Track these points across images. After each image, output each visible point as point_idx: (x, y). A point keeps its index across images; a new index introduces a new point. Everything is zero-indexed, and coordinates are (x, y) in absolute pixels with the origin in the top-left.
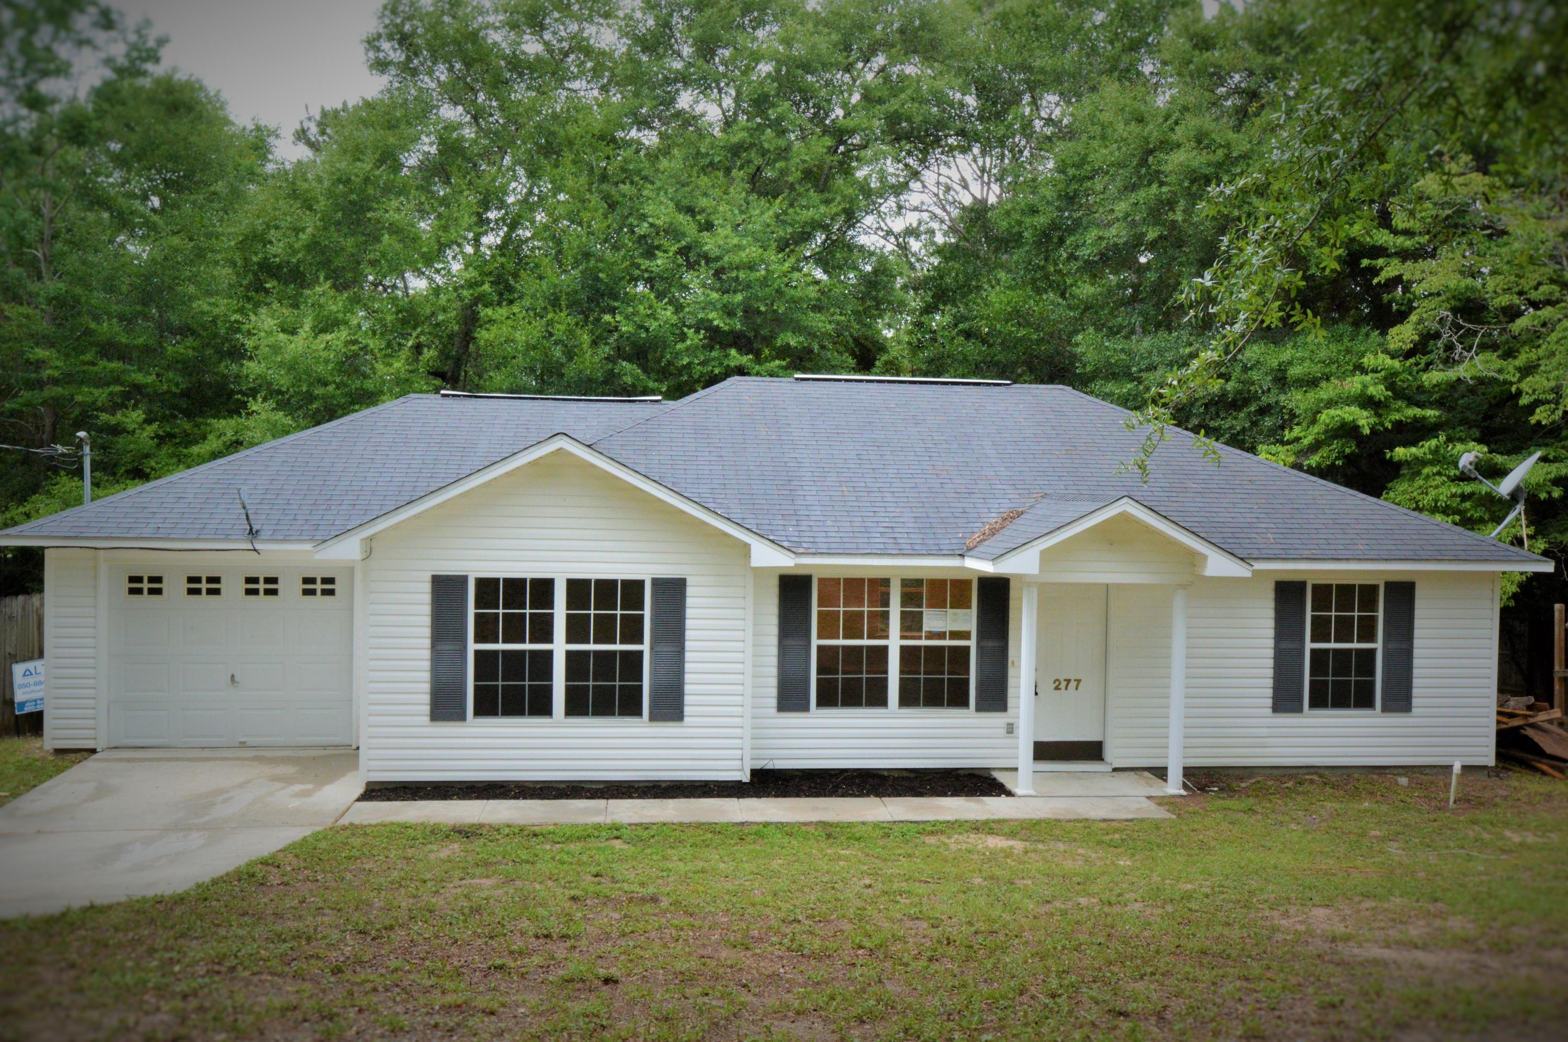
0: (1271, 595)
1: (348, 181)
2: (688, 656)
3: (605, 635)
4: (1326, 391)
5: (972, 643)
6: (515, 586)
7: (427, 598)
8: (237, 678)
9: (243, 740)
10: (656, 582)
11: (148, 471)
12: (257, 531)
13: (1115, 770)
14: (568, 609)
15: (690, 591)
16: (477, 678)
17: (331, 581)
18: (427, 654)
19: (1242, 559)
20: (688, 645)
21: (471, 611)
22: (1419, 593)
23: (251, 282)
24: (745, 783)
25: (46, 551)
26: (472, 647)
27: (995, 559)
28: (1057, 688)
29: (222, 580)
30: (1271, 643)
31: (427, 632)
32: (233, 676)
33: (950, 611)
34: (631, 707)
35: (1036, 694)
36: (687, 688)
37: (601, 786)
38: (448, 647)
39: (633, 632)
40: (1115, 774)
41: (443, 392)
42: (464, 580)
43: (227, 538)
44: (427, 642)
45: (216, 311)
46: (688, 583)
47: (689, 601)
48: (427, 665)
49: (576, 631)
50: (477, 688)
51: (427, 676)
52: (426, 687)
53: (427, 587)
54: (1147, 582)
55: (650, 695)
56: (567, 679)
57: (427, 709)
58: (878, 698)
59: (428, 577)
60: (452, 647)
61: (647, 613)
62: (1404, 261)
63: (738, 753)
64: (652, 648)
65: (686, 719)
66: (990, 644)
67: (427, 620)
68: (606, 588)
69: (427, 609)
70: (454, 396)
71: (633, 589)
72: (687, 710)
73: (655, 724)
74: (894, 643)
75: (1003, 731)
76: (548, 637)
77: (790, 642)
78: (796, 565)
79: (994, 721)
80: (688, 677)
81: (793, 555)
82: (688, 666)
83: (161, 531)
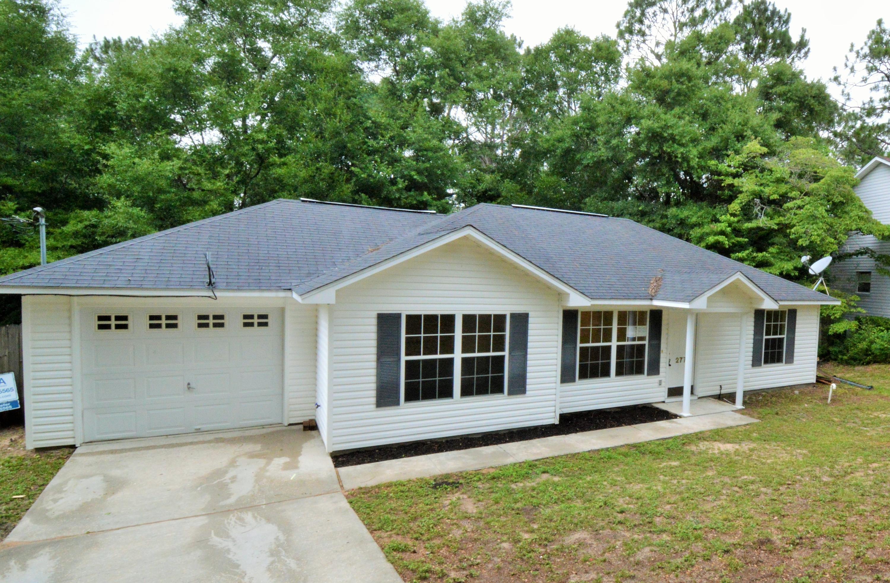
0: (753, 315)
1: (175, 71)
2: (529, 357)
3: (484, 348)
4: (706, 229)
5: (646, 342)
6: (431, 319)
7: (374, 328)
8: (192, 385)
9: (198, 427)
10: (513, 316)
11: (23, 242)
12: (214, 283)
13: (699, 398)
14: (463, 333)
15: (530, 320)
16: (407, 378)
17: (265, 317)
18: (374, 364)
19: (776, 301)
20: (529, 350)
21: (403, 336)
22: (798, 314)
23: (97, 126)
24: (557, 425)
25: (23, 297)
26: (404, 358)
27: (690, 301)
28: (677, 362)
29: (179, 318)
30: (752, 337)
31: (374, 350)
32: (189, 384)
33: (638, 327)
34: (498, 388)
35: (670, 365)
36: (528, 375)
37: (480, 436)
38: (389, 360)
39: (499, 345)
40: (700, 400)
41: (302, 199)
42: (399, 316)
43: (191, 288)
44: (374, 357)
45: (72, 142)
46: (530, 316)
47: (530, 326)
48: (374, 372)
49: (467, 346)
50: (407, 384)
51: (374, 379)
52: (374, 386)
53: (374, 321)
54: (732, 311)
55: (509, 381)
56: (462, 375)
57: (374, 400)
58: (606, 373)
59: (374, 314)
60: (392, 359)
61: (507, 333)
62: (734, 178)
63: (553, 409)
64: (510, 353)
65: (527, 392)
66: (654, 342)
67: (374, 343)
68: (485, 319)
69: (374, 336)
70: (310, 202)
71: (500, 319)
72: (528, 387)
73: (512, 397)
74: (614, 344)
75: (657, 384)
76: (451, 350)
77: (568, 346)
78: (592, 305)
79: (654, 379)
80: (529, 369)
81: (590, 300)
82: (529, 363)
83: (132, 282)
